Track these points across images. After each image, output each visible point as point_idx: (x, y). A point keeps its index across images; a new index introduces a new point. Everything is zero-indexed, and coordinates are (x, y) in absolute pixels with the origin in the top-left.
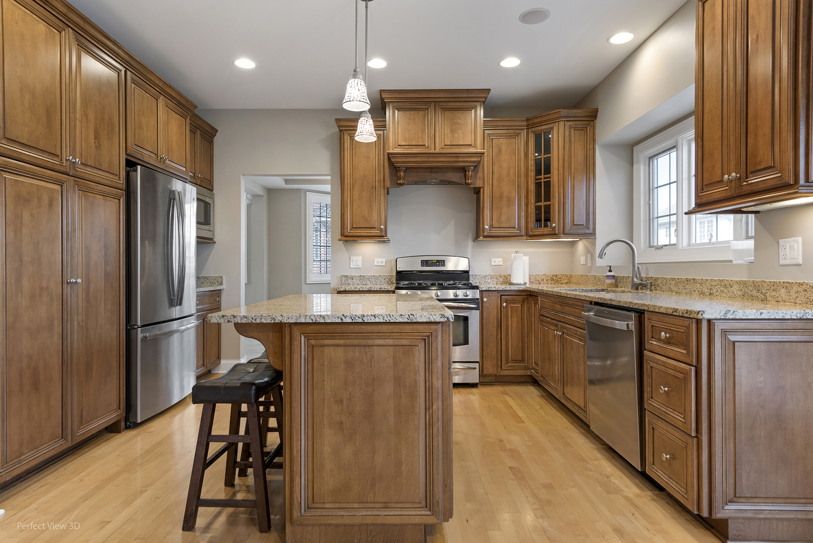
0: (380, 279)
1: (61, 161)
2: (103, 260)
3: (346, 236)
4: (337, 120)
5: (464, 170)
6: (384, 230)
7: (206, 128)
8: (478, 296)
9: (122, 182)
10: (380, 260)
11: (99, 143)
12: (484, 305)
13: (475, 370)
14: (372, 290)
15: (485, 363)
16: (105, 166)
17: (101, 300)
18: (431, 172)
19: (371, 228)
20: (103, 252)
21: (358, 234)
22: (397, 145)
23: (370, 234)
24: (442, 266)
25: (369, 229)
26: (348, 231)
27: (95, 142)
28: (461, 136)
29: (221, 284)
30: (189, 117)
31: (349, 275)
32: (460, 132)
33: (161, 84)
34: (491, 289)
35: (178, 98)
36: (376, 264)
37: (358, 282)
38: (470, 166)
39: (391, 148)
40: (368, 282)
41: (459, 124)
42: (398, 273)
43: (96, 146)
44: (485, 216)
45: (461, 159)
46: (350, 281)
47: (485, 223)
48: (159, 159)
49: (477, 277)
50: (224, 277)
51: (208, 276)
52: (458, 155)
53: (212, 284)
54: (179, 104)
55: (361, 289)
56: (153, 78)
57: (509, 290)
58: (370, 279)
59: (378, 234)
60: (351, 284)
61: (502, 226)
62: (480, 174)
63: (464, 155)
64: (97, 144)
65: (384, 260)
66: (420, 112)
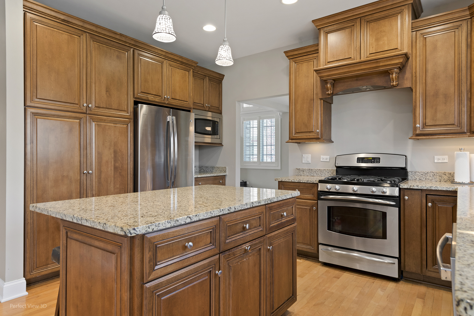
0: (324, 172)
1: (80, 106)
2: (113, 160)
3: (291, 139)
4: (285, 52)
5: (387, 73)
6: (320, 133)
7: (213, 75)
8: (397, 194)
9: (129, 114)
10: (325, 157)
11: (110, 94)
12: (406, 203)
13: (393, 265)
14: (301, 182)
15: (406, 260)
16: (115, 106)
17: (111, 182)
18: (357, 80)
19: (310, 132)
20: (113, 155)
21: (300, 137)
22: (327, 62)
23: (309, 137)
24: (377, 163)
25: (308, 133)
26: (294, 135)
27: (106, 94)
28: (386, 42)
29: (225, 172)
30: (191, 70)
31: (301, 168)
32: (385, 38)
33: (164, 54)
34: (414, 188)
35: (180, 60)
36: (322, 160)
37: (308, 174)
38: (394, 68)
39: (322, 65)
40: (315, 174)
41: (384, 32)
42: (338, 167)
43: (107, 96)
44: (417, 115)
45: (381, 64)
46: (301, 173)
47: (418, 122)
48: (163, 98)
49: (417, 173)
50: (227, 168)
51: (219, 166)
52: (378, 60)
53: (221, 171)
54: (182, 63)
55: (293, 181)
56: (156, 51)
57: (435, 190)
58: (317, 172)
59: (315, 137)
60: (303, 175)
61: (437, 123)
62: (408, 75)
63: (384, 59)
64: (108, 95)
65: (328, 157)
66: (347, 30)
